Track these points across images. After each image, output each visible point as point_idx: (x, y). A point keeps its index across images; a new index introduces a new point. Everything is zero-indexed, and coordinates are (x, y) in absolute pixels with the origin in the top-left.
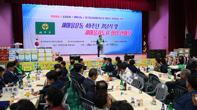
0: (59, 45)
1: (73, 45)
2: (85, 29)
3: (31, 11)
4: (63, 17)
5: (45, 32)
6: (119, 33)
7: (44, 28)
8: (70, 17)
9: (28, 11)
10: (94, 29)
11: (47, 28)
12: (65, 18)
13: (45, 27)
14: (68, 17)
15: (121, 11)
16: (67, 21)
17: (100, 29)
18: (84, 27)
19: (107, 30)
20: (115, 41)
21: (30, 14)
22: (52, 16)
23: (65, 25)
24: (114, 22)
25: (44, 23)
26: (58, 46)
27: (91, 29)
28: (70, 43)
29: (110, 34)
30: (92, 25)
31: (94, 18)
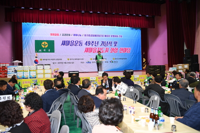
0: (59, 63)
1: (73, 63)
2: (84, 47)
3: (31, 30)
4: (63, 35)
5: (44, 50)
6: (119, 51)
7: (43, 47)
8: (69, 35)
9: (28, 30)
10: (94, 46)
11: (46, 46)
12: (64, 36)
13: (45, 45)
14: (67, 35)
15: (120, 28)
16: (66, 38)
17: (99, 46)
18: (84, 44)
19: (106, 47)
20: (114, 58)
21: (30, 32)
22: (51, 34)
24: (113, 40)
25: (44, 41)
26: (57, 64)
27: (90, 46)
28: (70, 61)
29: (110, 51)
30: (91, 42)
31: (93, 36)
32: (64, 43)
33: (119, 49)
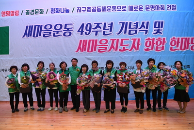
2: (76, 37)
4: (27, 13)
6: (168, 45)
8: (42, 12)
10: (101, 36)
12: (30, 16)
14: (37, 12)
16: (35, 21)
17: (114, 35)
18: (75, 32)
19: (135, 36)
22: (4, 13)
23: (30, 31)
24: (152, 17)
27: (92, 36)
29: (143, 47)
30: (94, 26)
31: (99, 10)
32: (30, 32)
33: (168, 41)
